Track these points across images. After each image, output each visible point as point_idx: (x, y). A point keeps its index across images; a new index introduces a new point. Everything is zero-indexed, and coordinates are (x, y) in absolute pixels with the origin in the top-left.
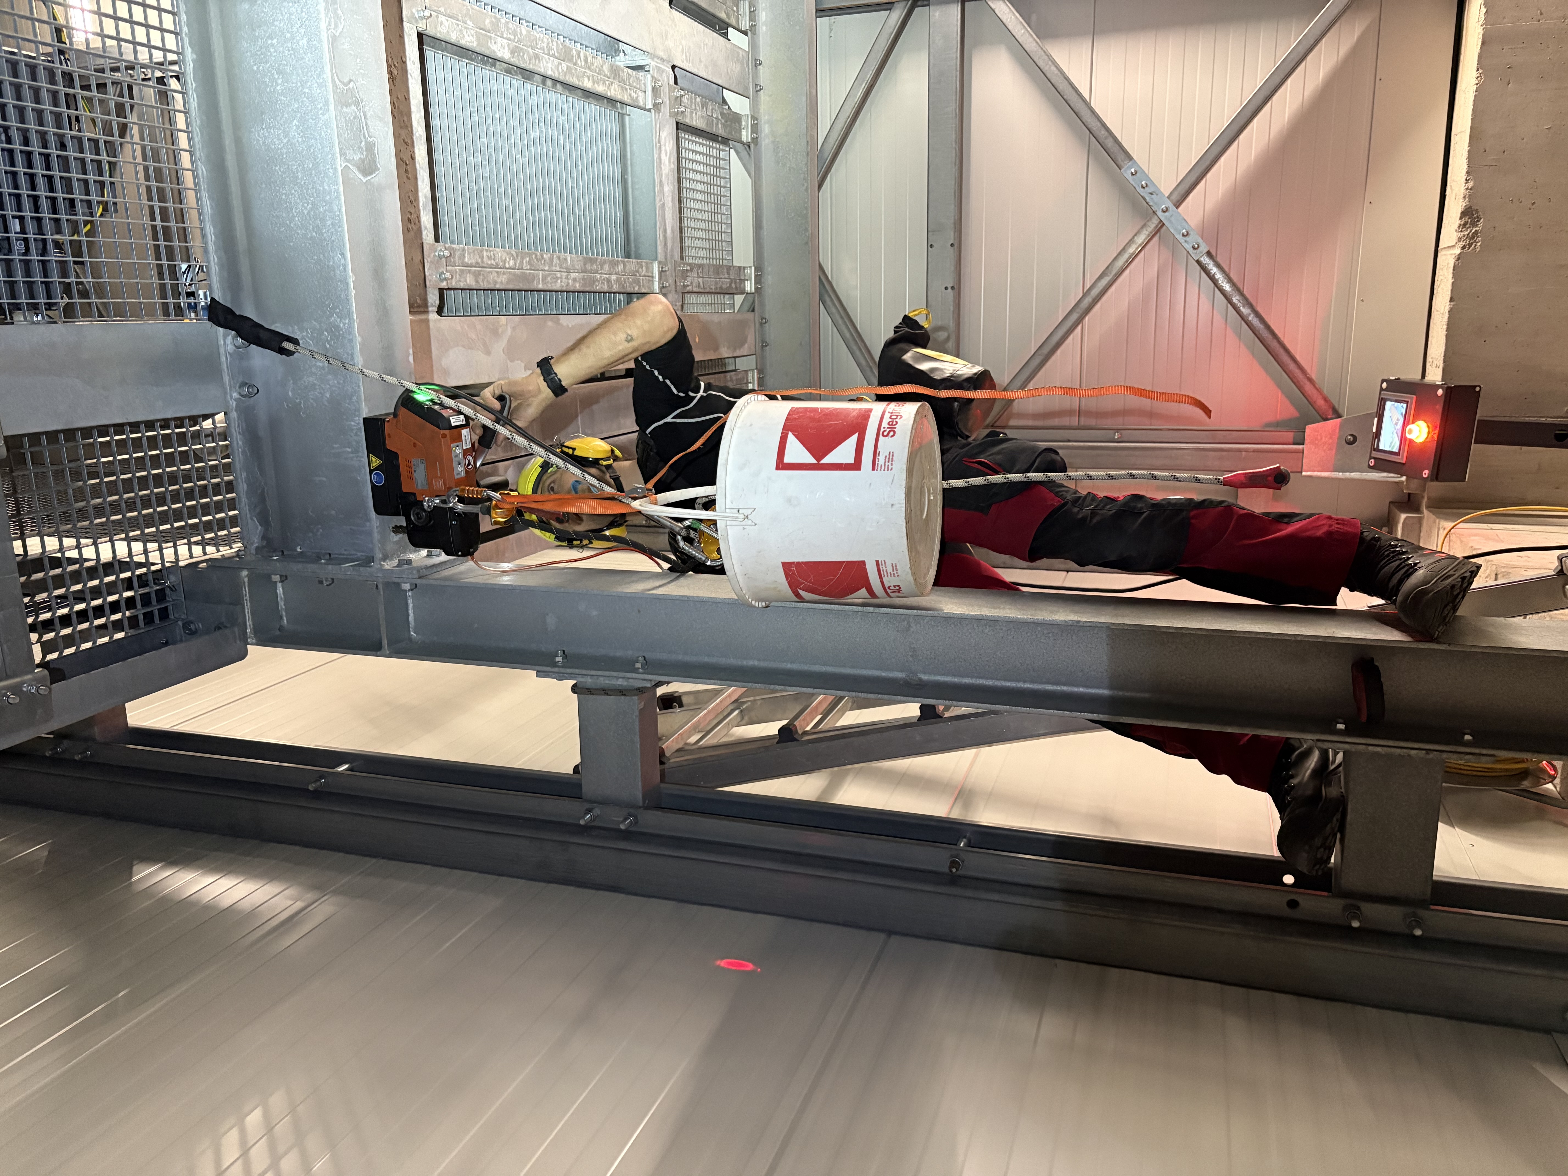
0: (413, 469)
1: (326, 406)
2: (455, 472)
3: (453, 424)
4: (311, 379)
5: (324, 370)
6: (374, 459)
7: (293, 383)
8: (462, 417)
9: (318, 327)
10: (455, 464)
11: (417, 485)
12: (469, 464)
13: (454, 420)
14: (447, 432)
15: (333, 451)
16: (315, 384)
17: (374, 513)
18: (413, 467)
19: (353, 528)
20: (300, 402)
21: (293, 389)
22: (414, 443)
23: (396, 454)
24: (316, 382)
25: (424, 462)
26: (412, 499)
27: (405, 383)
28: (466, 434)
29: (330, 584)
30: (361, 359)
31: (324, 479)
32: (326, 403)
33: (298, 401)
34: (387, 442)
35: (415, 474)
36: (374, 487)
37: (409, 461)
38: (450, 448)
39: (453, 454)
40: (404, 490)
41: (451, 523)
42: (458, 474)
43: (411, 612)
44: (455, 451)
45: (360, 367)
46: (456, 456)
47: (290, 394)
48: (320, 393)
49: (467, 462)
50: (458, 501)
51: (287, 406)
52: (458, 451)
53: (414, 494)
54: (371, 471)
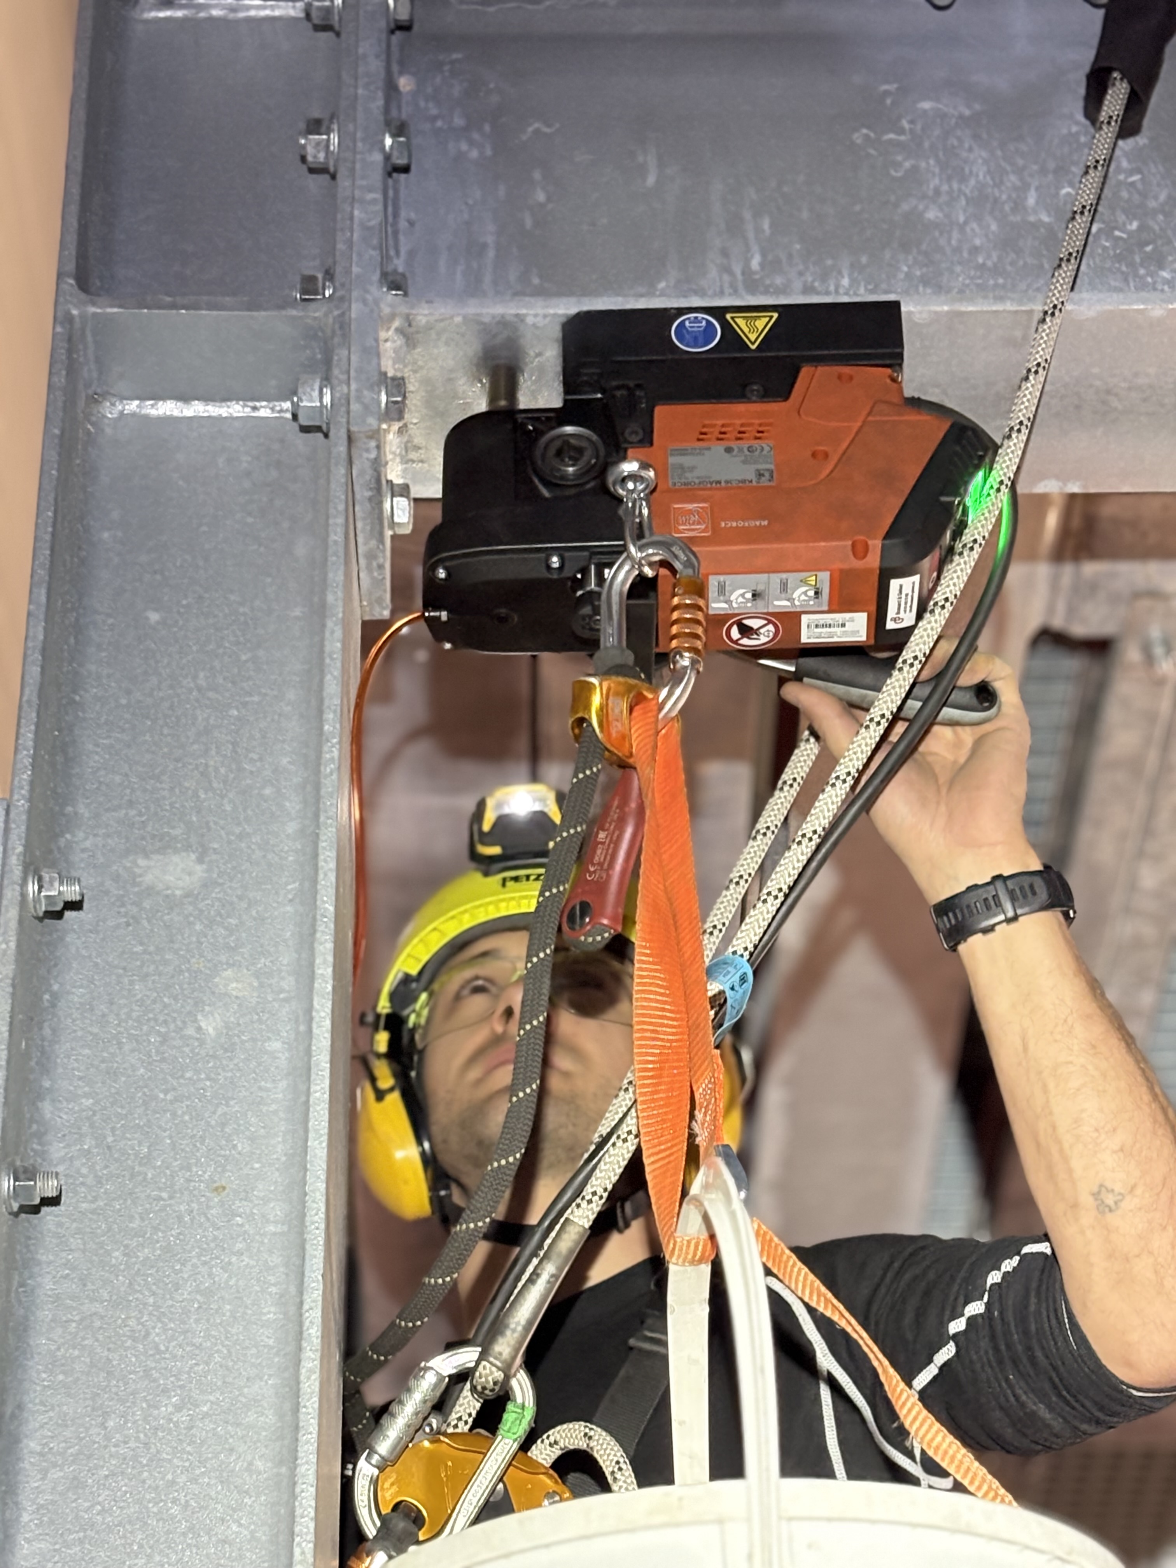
0: (734, 445)
1: (896, 205)
2: (728, 579)
3: (894, 584)
4: (981, 172)
5: (1014, 210)
6: (760, 324)
7: (961, 117)
8: (909, 619)
9: (1152, 204)
10: (759, 580)
11: (683, 452)
12: (746, 631)
13: (907, 589)
14: (873, 560)
15: (747, 215)
16: (963, 180)
17: (573, 310)
18: (745, 445)
19: (491, 253)
20: (902, 131)
21: (943, 116)
22: (826, 455)
23: (786, 398)
24: (972, 182)
25: (764, 482)
26: (632, 431)
27: (1017, 442)
28: (849, 627)
29: (303, 159)
30: (1092, 314)
31: (651, 180)
32: (905, 207)
33: (905, 124)
34: (822, 371)
35: (718, 449)
36: (666, 316)
37: (760, 434)
38: (813, 567)
39: (792, 578)
40: (661, 412)
41: (550, 552)
42: (722, 589)
43: (197, 409)
44: (804, 582)
45: (1068, 307)
46: (784, 587)
47: (926, 105)
48: (937, 192)
49: (754, 623)
50: (641, 577)
51: (887, 93)
52: (801, 595)
53: (647, 440)
54: (718, 312)
